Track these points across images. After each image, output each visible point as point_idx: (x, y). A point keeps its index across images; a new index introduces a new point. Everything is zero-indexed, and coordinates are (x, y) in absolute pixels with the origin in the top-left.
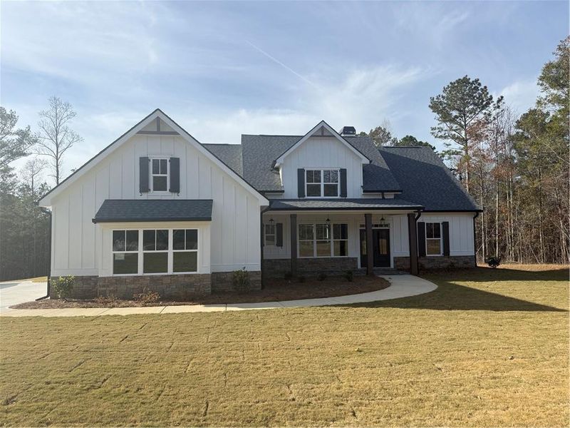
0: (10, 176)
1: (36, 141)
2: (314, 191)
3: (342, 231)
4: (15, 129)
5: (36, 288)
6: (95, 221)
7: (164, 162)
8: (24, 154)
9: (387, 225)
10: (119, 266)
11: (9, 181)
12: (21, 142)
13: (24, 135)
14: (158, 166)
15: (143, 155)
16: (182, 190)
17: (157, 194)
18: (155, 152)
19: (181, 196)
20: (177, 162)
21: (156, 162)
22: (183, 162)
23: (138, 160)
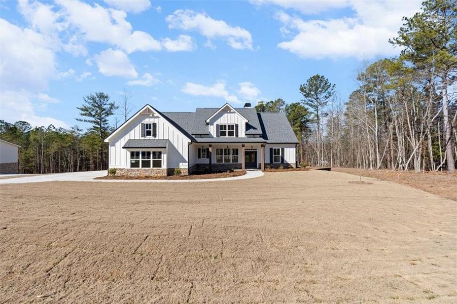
0: (106, 124)
1: (118, 108)
2: (223, 134)
3: (236, 152)
4: (108, 103)
5: (104, 173)
6: (123, 148)
7: (150, 125)
8: (112, 114)
9: (256, 149)
10: (133, 165)
11: (106, 126)
12: (111, 108)
13: (112, 105)
14: (148, 126)
15: (143, 122)
16: (157, 136)
17: (148, 137)
18: (147, 121)
19: (157, 138)
20: (155, 125)
21: (147, 125)
22: (157, 125)
23: (140, 124)
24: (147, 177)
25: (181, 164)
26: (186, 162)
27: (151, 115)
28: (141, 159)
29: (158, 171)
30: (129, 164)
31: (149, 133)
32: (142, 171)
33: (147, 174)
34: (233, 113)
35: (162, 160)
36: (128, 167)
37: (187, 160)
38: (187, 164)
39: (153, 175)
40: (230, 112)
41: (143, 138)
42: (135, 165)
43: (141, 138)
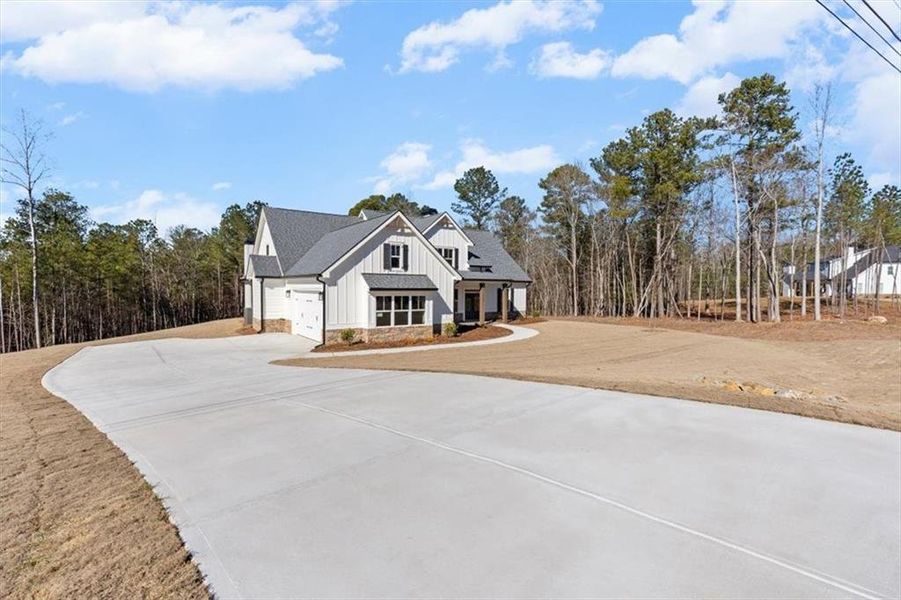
7: (398, 247)
14: (395, 249)
15: (386, 242)
16: (410, 268)
17: (394, 270)
18: (393, 240)
19: (409, 272)
20: (406, 248)
21: (393, 247)
22: (410, 248)
23: (382, 245)
24: (405, 343)
25: (444, 316)
26: (450, 313)
27: (399, 231)
28: (393, 311)
29: (420, 329)
30: (374, 321)
31: (395, 263)
32: (396, 332)
33: (404, 336)
34: (451, 229)
35: (426, 310)
36: (373, 325)
37: (452, 310)
38: (452, 316)
39: (413, 337)
40: (447, 228)
41: (387, 272)
42: (383, 321)
43: (383, 272)
